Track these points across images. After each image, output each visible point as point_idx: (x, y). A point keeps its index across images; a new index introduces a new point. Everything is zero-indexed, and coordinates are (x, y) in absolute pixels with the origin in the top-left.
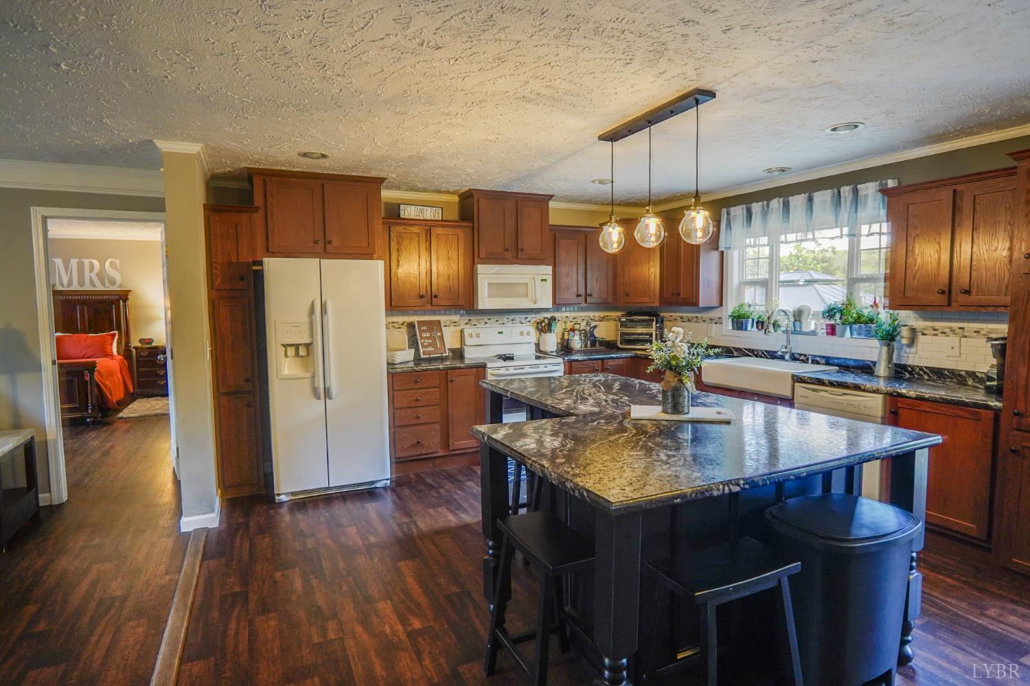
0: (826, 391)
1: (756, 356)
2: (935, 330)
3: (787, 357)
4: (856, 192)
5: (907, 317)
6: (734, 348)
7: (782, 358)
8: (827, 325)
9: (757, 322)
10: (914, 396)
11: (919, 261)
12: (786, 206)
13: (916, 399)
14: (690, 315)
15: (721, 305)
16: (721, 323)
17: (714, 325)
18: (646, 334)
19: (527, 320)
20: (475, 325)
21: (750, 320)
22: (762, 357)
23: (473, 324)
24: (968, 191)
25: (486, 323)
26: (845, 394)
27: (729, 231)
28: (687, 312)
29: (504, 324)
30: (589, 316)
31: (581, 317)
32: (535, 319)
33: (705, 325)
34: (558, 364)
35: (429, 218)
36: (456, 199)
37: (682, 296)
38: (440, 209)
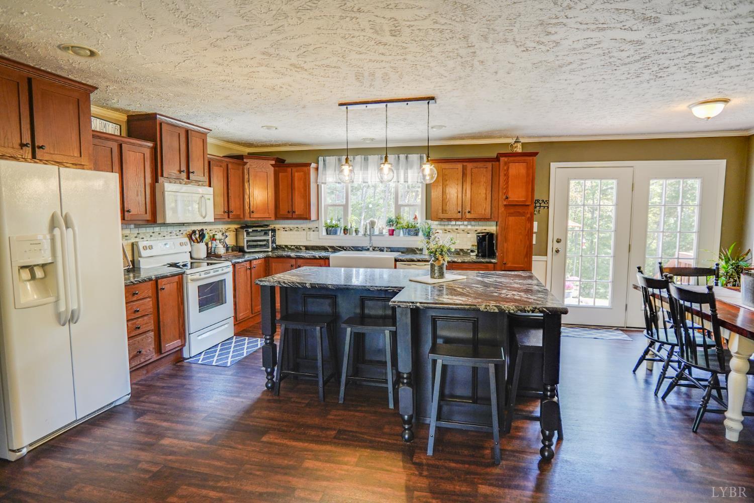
0: (415, 265)
1: (345, 250)
2: (445, 230)
3: (371, 249)
4: (407, 157)
5: (434, 224)
6: (328, 246)
7: (368, 250)
8: (389, 230)
9: (344, 230)
10: (461, 261)
11: (448, 197)
12: (366, 160)
13: (461, 263)
14: (291, 226)
15: (318, 219)
16: (318, 231)
17: (312, 232)
18: (264, 240)
19: (181, 232)
20: (142, 238)
21: (340, 229)
22: (349, 250)
23: (141, 237)
24: (469, 166)
25: (151, 236)
26: (425, 265)
27: (324, 172)
28: (288, 224)
29: (164, 236)
30: (219, 229)
31: (214, 229)
32: (185, 232)
33: (304, 232)
34: (227, 266)
35: (110, 132)
36: (124, 118)
37: (297, 213)
38: (119, 126)
